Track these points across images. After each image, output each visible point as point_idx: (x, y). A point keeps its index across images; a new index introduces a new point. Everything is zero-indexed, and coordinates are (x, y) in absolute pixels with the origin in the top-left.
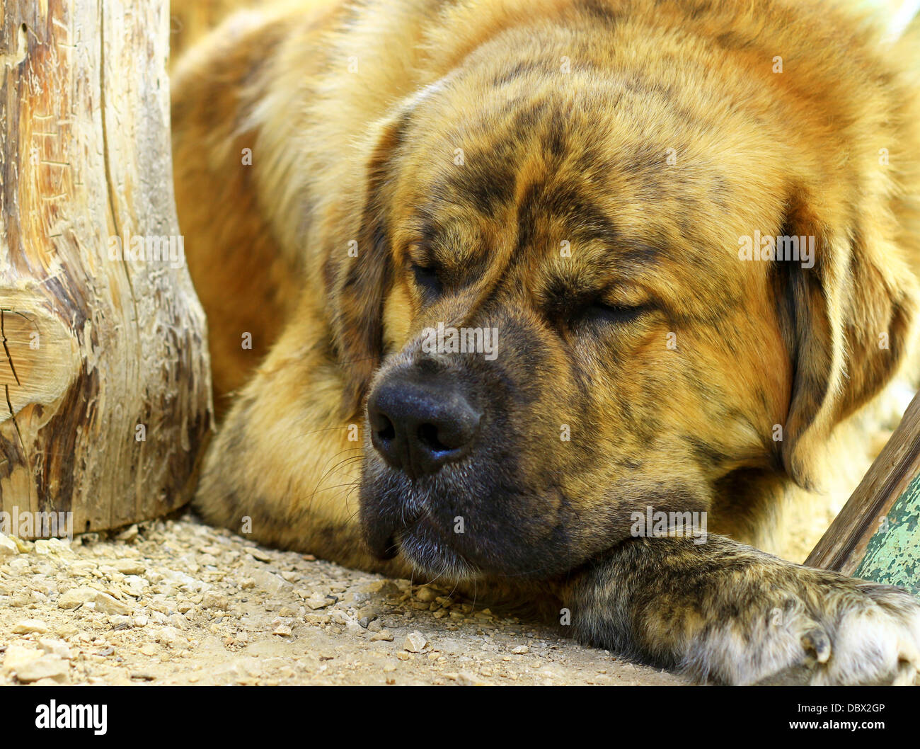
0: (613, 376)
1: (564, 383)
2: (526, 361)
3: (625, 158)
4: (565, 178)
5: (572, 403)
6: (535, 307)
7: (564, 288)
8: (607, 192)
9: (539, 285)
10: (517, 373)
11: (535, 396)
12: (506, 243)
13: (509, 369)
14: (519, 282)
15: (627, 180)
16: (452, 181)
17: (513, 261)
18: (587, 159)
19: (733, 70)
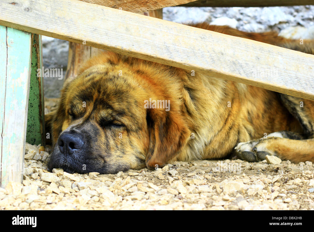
0: (114, 140)
1: (103, 139)
2: (95, 133)
3: (113, 92)
4: (101, 98)
5: (104, 144)
6: (97, 122)
7: (104, 120)
8: (110, 100)
9: (98, 119)
10: (92, 135)
11: (96, 141)
12: (90, 110)
13: (91, 134)
14: (94, 117)
15: (114, 97)
16: (77, 96)
17: (92, 113)
18: (105, 93)
19: (140, 78)
